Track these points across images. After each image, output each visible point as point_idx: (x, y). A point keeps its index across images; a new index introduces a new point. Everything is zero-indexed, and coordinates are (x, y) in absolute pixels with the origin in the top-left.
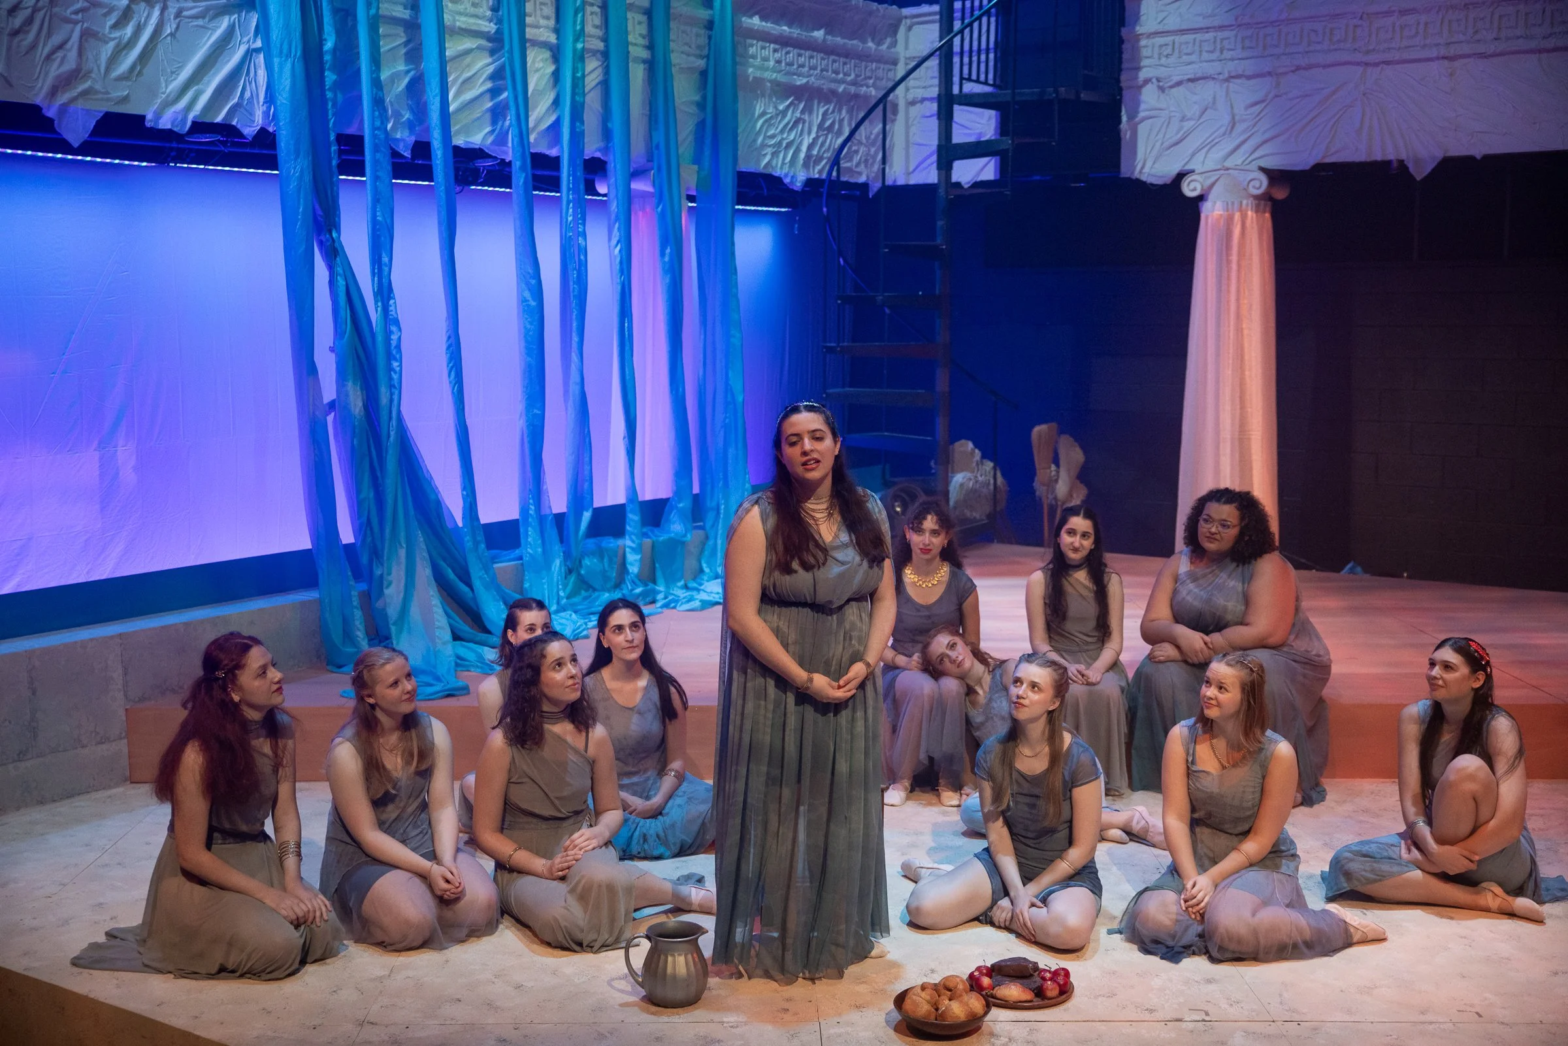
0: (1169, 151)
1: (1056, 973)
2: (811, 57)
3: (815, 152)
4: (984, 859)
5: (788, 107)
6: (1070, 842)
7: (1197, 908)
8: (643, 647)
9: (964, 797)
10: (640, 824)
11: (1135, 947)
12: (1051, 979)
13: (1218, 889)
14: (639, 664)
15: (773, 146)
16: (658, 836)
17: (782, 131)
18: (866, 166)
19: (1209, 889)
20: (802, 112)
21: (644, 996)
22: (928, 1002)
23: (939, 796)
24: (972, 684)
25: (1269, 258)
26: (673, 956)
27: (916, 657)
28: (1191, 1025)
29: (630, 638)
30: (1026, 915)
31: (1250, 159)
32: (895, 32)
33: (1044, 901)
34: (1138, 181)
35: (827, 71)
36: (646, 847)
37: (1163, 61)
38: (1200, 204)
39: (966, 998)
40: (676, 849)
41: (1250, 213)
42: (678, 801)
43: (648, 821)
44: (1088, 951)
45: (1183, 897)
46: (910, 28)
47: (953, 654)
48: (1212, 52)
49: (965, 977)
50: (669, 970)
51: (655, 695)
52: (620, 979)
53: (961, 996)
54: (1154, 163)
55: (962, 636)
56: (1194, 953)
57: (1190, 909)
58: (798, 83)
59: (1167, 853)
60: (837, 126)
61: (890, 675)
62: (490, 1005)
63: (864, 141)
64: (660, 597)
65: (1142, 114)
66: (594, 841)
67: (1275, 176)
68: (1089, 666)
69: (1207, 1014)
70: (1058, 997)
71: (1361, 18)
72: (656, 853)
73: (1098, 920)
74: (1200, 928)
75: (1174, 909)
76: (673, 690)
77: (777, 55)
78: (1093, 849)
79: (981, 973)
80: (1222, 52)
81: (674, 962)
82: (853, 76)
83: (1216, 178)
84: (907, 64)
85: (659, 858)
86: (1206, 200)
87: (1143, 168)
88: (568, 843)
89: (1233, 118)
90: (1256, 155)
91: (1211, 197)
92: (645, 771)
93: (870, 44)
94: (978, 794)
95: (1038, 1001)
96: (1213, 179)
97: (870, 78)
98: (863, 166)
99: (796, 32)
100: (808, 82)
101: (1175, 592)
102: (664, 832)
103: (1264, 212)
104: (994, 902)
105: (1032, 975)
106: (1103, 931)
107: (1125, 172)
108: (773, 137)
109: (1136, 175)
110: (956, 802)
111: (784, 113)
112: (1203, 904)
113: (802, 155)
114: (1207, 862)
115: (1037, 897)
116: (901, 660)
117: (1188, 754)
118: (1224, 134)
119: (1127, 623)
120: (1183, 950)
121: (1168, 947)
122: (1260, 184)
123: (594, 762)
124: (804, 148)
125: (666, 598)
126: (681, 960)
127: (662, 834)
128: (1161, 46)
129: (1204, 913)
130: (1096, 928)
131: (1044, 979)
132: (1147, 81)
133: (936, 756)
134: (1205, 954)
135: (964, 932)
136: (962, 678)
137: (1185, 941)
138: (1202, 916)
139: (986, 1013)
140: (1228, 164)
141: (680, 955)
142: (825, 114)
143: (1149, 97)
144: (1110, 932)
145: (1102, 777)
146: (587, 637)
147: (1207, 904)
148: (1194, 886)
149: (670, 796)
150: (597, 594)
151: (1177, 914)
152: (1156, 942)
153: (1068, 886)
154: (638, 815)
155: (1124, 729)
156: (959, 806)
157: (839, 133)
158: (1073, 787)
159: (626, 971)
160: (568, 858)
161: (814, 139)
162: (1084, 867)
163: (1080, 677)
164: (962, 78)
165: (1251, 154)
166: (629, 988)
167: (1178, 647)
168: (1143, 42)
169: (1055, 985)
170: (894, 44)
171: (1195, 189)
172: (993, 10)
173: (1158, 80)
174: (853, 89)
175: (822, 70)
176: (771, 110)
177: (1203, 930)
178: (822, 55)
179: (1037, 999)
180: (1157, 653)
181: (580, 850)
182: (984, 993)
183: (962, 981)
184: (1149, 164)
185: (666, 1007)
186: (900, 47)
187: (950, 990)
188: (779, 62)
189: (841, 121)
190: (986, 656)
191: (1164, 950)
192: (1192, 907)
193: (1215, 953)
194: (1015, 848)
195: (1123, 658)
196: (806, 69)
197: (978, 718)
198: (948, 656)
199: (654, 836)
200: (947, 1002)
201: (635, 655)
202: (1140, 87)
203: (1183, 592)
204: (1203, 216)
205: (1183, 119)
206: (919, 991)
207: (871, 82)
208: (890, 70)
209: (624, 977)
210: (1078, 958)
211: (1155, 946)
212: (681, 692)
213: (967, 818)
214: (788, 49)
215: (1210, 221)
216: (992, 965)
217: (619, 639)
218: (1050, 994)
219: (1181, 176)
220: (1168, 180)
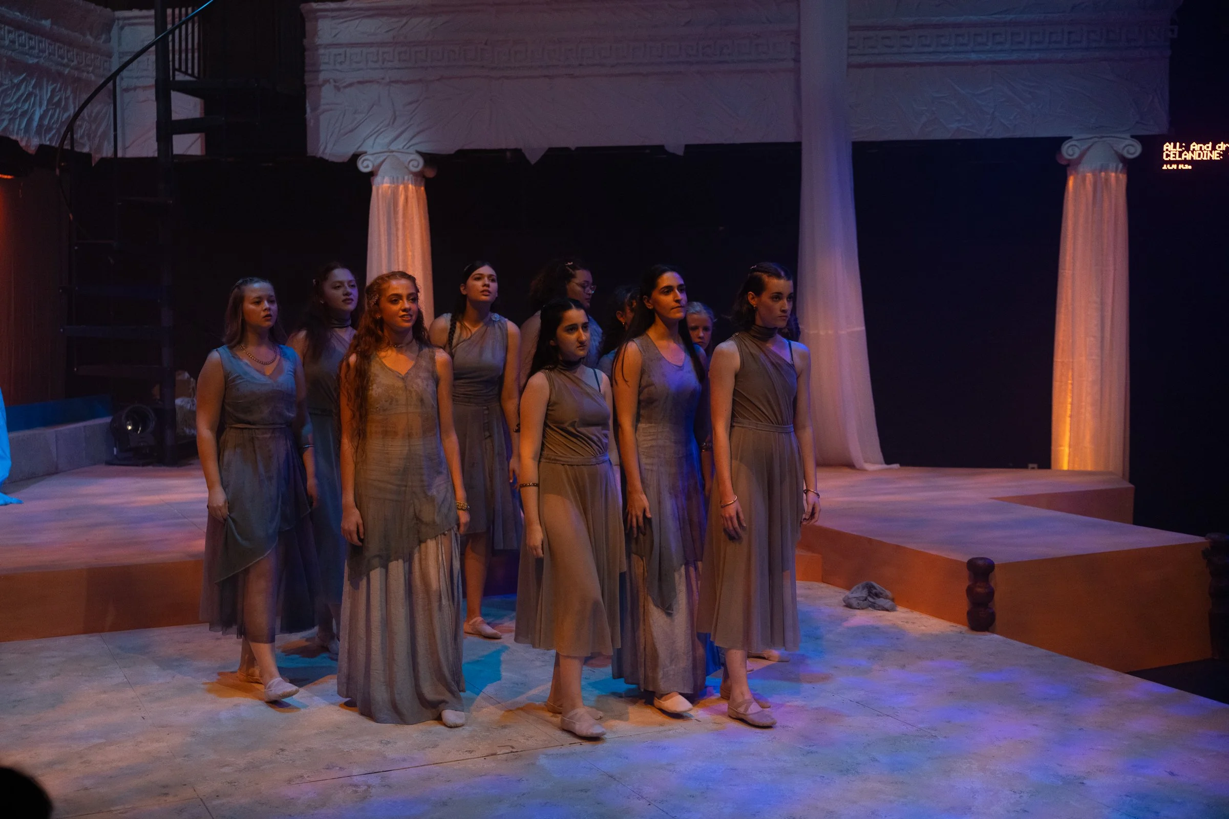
0: (346, 136)
2: (40, 42)
3: (46, 122)
5: (22, 81)
15: (10, 113)
17: (17, 101)
18: (89, 139)
20: (34, 87)
25: (425, 222)
31: (408, 145)
32: (109, 31)
34: (321, 159)
35: (54, 55)
37: (338, 67)
38: (372, 178)
41: (410, 186)
46: (122, 28)
48: (376, 62)
54: (334, 145)
58: (30, 62)
60: (63, 103)
63: (87, 118)
65: (322, 108)
67: (429, 159)
71: (486, 44)
77: (11, 36)
80: (383, 63)
82: (75, 63)
83: (384, 157)
84: (120, 58)
86: (377, 175)
87: (325, 148)
89: (395, 112)
90: (413, 142)
91: (380, 173)
93: (89, 37)
96: (381, 159)
97: (89, 66)
98: (86, 138)
99: (27, 19)
100: (38, 63)
103: (421, 187)
107: (311, 151)
108: (10, 105)
109: (320, 154)
111: (18, 86)
113: (35, 124)
118: (389, 125)
122: (417, 164)
124: (37, 118)
128: (335, 55)
132: (326, 81)
140: (393, 147)
142: (53, 91)
143: (327, 94)
157: (66, 109)
161: (44, 111)
164: (174, 70)
165: (409, 142)
168: (322, 51)
170: (109, 40)
171: (367, 166)
172: (196, 18)
173: (335, 81)
174: (76, 73)
175: (50, 54)
176: (6, 82)
178: (49, 41)
184: (330, 146)
186: (114, 43)
188: (13, 42)
189: (67, 99)
196: (36, 51)
202: (320, 86)
204: (374, 188)
205: (355, 112)
207: (91, 69)
208: (106, 61)
214: (21, 32)
215: (380, 191)
219: (356, 157)
220: (346, 159)
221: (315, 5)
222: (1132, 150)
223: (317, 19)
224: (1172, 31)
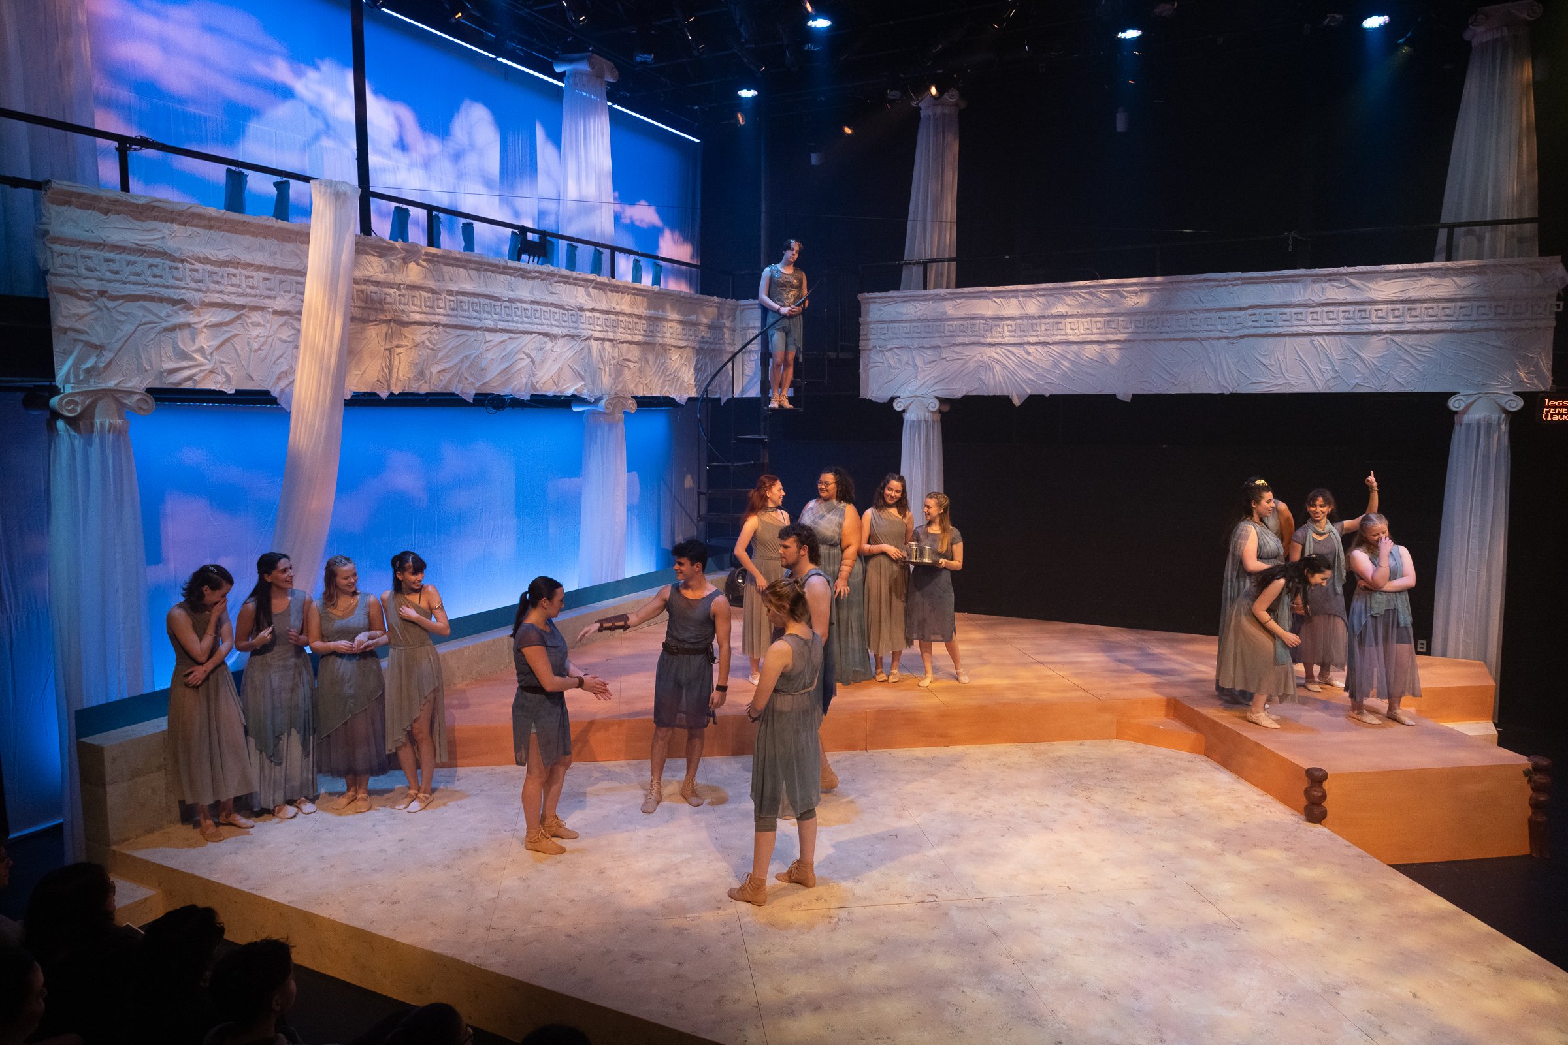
0: (886, 385)
3: (692, 382)
15: (670, 380)
28: (930, 904)
31: (927, 393)
32: (735, 313)
34: (870, 400)
37: (882, 337)
38: (903, 414)
41: (929, 419)
46: (742, 313)
48: (908, 333)
54: (878, 391)
62: (558, 914)
65: (871, 365)
67: (943, 401)
71: (986, 320)
77: (671, 330)
80: (914, 334)
82: (712, 339)
83: (912, 401)
84: (742, 332)
86: (906, 412)
87: (871, 392)
89: (918, 368)
90: (930, 391)
91: (909, 411)
93: (723, 321)
96: (910, 401)
97: (721, 339)
98: (721, 389)
100: (688, 344)
103: (937, 418)
107: (862, 394)
108: (669, 375)
109: (869, 397)
111: (675, 362)
113: (685, 384)
118: (916, 377)
122: (935, 405)
124: (686, 380)
128: (880, 329)
132: (874, 347)
140: (919, 394)
142: (697, 361)
143: (875, 357)
157: (705, 371)
161: (691, 375)
165: (927, 391)
168: (871, 326)
170: (734, 320)
171: (900, 407)
173: (880, 347)
174: (712, 346)
176: (668, 360)
184: (875, 391)
186: (737, 322)
188: (672, 334)
189: (706, 364)
196: (687, 336)
202: (870, 351)
204: (905, 421)
205: (893, 368)
207: (722, 341)
215: (908, 424)
219: (893, 399)
220: (886, 401)
221: (867, 295)
222: (1514, 404)
223: (869, 303)
224: (1558, 306)
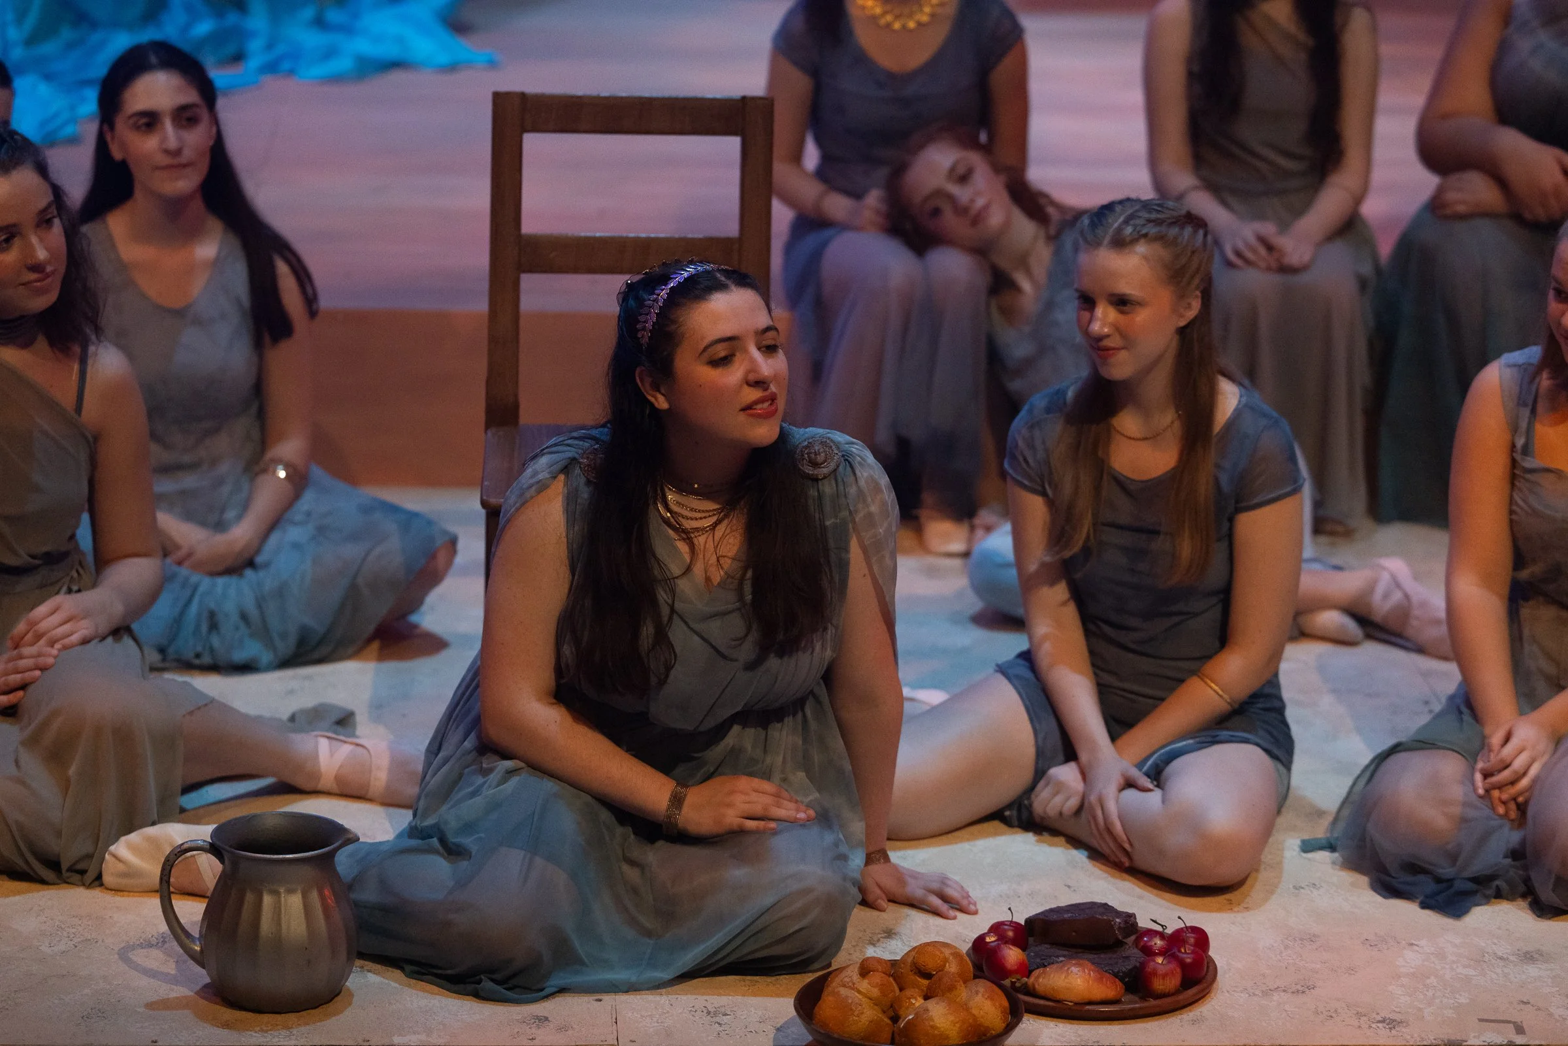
1: (1176, 939)
4: (1017, 677)
6: (1223, 637)
7: (1512, 791)
8: (204, 166)
9: (980, 533)
10: (201, 589)
11: (1364, 880)
12: (1162, 953)
13: (1562, 749)
14: (198, 205)
16: (244, 617)
19: (1541, 746)
21: (206, 986)
22: (876, 1002)
23: (919, 530)
24: (1003, 263)
26: (276, 893)
27: (874, 198)
29: (172, 143)
30: (1112, 807)
33: (1157, 775)
36: (215, 641)
39: (963, 993)
40: (286, 647)
42: (294, 533)
43: (221, 581)
44: (1256, 890)
45: (1480, 765)
47: (962, 194)
49: (965, 947)
50: (266, 925)
51: (238, 276)
52: (150, 946)
53: (951, 988)
55: (987, 150)
56: (1499, 895)
57: (1496, 793)
59: (1452, 668)
61: (811, 241)
64: (255, 46)
66: (84, 623)
68: (1284, 227)
69: (1520, 1030)
70: (1177, 992)
72: (239, 656)
73: (1281, 821)
74: (1513, 837)
75: (1457, 792)
76: (282, 268)
78: (1275, 656)
79: (1003, 939)
81: (277, 910)
85: (246, 668)
88: (21, 627)
92: (214, 462)
94: (1008, 527)
95: (1131, 1003)
101: (1503, 48)
102: (259, 607)
104: (1040, 773)
105: (1119, 944)
106: (1290, 845)
110: (958, 546)
112: (1524, 782)
114: (1541, 686)
115: (1139, 766)
116: (837, 205)
117: (1515, 430)
119: (1384, 126)
120: (1470, 886)
121: (1438, 880)
123: (96, 438)
125: (270, 46)
126: (294, 902)
127: (253, 612)
129: (1526, 802)
130: (1276, 837)
131: (1148, 952)
133: (916, 434)
134: (1524, 896)
135: (966, 846)
136: (982, 251)
137: (1477, 867)
138: (1522, 808)
139: (1009, 1028)
141: (290, 891)
144: (1308, 847)
145: (1307, 492)
146: (73, 141)
147: (1535, 781)
148: (1507, 739)
149: (274, 523)
150: (96, 37)
151: (1465, 804)
152: (1414, 868)
153: (1215, 741)
154: (198, 566)
155: (1363, 376)
156: (966, 555)
158: (1238, 510)
159: (164, 927)
160: (23, 663)
162: (1255, 697)
163: (1262, 251)
166: (171, 968)
167: (1501, 182)
169: (1173, 966)
177: (1523, 842)
179: (1129, 997)
180: (1451, 196)
181: (52, 644)
182: (1007, 982)
183: (957, 954)
185: (258, 1011)
187: (927, 976)
190: (1042, 201)
191: (1430, 886)
192: (1500, 787)
193: (1547, 894)
194: (1092, 652)
195: (1371, 209)
197: (1018, 347)
198: (950, 198)
199: (235, 618)
200: (918, 1002)
201: (185, 184)
203: (1524, 45)
206: (856, 977)
209: (161, 942)
210: (1230, 906)
211: (1410, 878)
212: (302, 275)
213: (984, 585)
216: (1029, 921)
217: (149, 144)
218: (1159, 985)
